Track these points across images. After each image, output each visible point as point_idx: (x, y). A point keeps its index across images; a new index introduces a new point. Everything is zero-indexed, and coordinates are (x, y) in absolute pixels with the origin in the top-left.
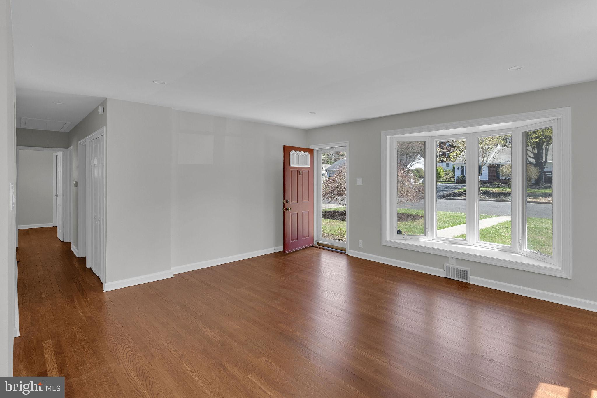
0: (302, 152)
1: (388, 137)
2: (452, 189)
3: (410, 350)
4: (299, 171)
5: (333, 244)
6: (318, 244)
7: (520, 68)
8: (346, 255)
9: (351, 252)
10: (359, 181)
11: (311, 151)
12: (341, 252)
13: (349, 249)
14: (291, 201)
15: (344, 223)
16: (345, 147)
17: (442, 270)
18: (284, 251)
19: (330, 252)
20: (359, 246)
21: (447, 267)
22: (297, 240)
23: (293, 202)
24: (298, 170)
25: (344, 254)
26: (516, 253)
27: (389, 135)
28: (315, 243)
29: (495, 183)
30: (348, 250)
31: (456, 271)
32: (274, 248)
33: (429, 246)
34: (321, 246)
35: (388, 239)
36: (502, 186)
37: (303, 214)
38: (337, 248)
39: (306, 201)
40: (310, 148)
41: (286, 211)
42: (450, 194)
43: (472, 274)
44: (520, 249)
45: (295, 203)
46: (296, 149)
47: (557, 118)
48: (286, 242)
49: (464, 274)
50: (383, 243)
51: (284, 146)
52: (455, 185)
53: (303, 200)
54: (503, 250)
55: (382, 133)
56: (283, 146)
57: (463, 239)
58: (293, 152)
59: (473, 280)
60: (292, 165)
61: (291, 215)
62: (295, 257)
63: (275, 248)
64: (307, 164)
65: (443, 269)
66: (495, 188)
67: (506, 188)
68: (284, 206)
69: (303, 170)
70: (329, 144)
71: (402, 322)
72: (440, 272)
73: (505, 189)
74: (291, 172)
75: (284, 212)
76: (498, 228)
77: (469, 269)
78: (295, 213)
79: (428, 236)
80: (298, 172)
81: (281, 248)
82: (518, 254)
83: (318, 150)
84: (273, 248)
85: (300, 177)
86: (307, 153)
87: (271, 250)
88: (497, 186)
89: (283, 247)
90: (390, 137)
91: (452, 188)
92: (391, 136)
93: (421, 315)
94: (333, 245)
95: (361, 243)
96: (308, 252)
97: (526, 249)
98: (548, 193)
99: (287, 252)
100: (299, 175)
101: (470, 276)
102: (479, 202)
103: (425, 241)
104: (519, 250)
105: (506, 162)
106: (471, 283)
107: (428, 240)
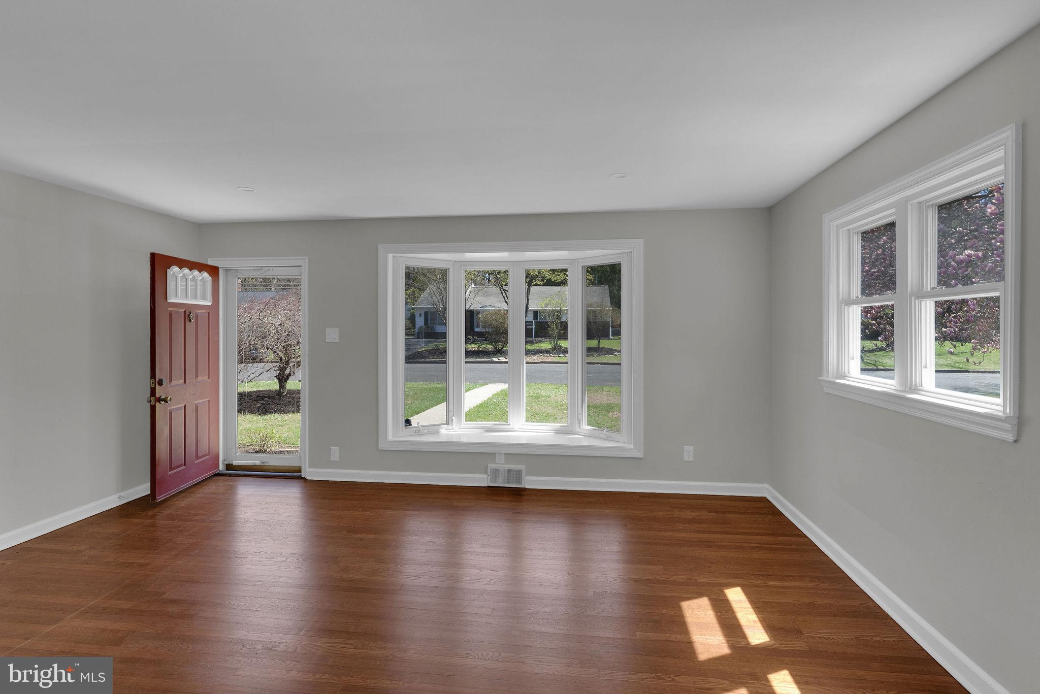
0: (196, 272)
1: (390, 256)
2: (413, 347)
3: (517, 621)
4: (188, 314)
5: (267, 462)
6: (229, 467)
7: (623, 177)
8: (302, 480)
9: (310, 473)
10: (332, 335)
11: (214, 271)
12: (291, 475)
13: (310, 467)
14: (171, 381)
15: (297, 417)
16: (300, 268)
17: (485, 476)
18: (153, 494)
19: (263, 479)
20: (332, 459)
21: (493, 470)
22: (184, 467)
23: (174, 383)
24: (185, 312)
25: (299, 478)
26: (574, 434)
27: (392, 252)
28: (222, 468)
29: (469, 337)
30: (308, 469)
31: (506, 473)
32: (117, 495)
33: (454, 440)
34: (235, 472)
35: (390, 438)
36: (479, 341)
37: (197, 407)
38: (276, 469)
39: (203, 378)
40: (211, 262)
41: (157, 404)
42: (412, 354)
43: (528, 474)
44: (579, 427)
45: (181, 384)
46: (182, 263)
47: (626, 251)
48: (158, 476)
49: (516, 475)
50: (382, 446)
51: (153, 256)
52: (417, 340)
53: (197, 377)
54: (558, 432)
55: (380, 247)
56: (151, 253)
57: (504, 423)
58: (175, 269)
59: (531, 482)
60: (172, 300)
61: (171, 413)
62: (182, 505)
63: (122, 494)
64: (204, 298)
65: (486, 473)
66: (471, 343)
67: (484, 344)
68: (153, 392)
69: (196, 311)
70: (256, 258)
71: (476, 578)
72: (481, 480)
73: (483, 346)
74: (170, 314)
75: (153, 409)
76: (495, 401)
77: (524, 467)
78: (179, 409)
79: (452, 424)
80: (187, 316)
81: (144, 489)
82: (576, 434)
83: (227, 270)
84: (115, 497)
85: (190, 326)
86: (205, 274)
87: (112, 502)
88: (473, 342)
89: (148, 485)
90: (393, 256)
91: (413, 345)
92: (395, 255)
93: (495, 556)
94: (266, 464)
95: (335, 453)
96: (212, 488)
97: (586, 427)
98: (531, 350)
99: (160, 498)
100: (187, 322)
101: (526, 477)
102: (525, 365)
103: (450, 433)
104: (578, 429)
105: (482, 307)
106: (527, 487)
107: (453, 430)
